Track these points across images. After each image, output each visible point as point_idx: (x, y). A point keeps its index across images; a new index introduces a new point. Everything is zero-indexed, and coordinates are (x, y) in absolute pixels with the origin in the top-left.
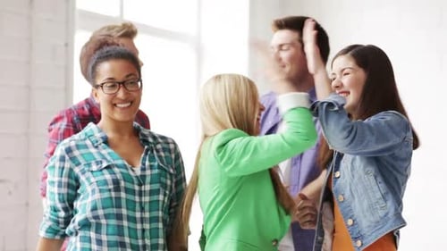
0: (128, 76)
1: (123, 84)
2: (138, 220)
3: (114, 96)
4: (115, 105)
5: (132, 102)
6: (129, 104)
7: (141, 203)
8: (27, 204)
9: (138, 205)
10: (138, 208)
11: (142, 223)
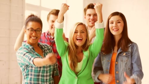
0: (38, 29)
1: (35, 31)
2: (45, 76)
3: (31, 34)
4: (31, 37)
5: (37, 38)
6: (36, 38)
7: (47, 70)
8: (9, 69)
9: (46, 71)
10: (45, 72)
11: (46, 77)
